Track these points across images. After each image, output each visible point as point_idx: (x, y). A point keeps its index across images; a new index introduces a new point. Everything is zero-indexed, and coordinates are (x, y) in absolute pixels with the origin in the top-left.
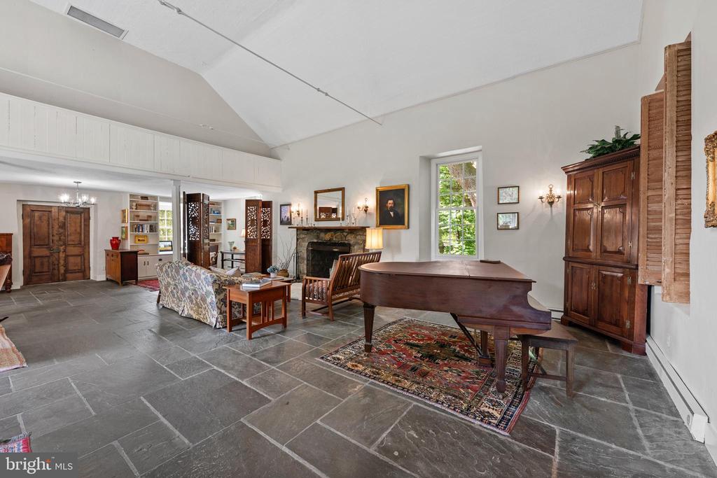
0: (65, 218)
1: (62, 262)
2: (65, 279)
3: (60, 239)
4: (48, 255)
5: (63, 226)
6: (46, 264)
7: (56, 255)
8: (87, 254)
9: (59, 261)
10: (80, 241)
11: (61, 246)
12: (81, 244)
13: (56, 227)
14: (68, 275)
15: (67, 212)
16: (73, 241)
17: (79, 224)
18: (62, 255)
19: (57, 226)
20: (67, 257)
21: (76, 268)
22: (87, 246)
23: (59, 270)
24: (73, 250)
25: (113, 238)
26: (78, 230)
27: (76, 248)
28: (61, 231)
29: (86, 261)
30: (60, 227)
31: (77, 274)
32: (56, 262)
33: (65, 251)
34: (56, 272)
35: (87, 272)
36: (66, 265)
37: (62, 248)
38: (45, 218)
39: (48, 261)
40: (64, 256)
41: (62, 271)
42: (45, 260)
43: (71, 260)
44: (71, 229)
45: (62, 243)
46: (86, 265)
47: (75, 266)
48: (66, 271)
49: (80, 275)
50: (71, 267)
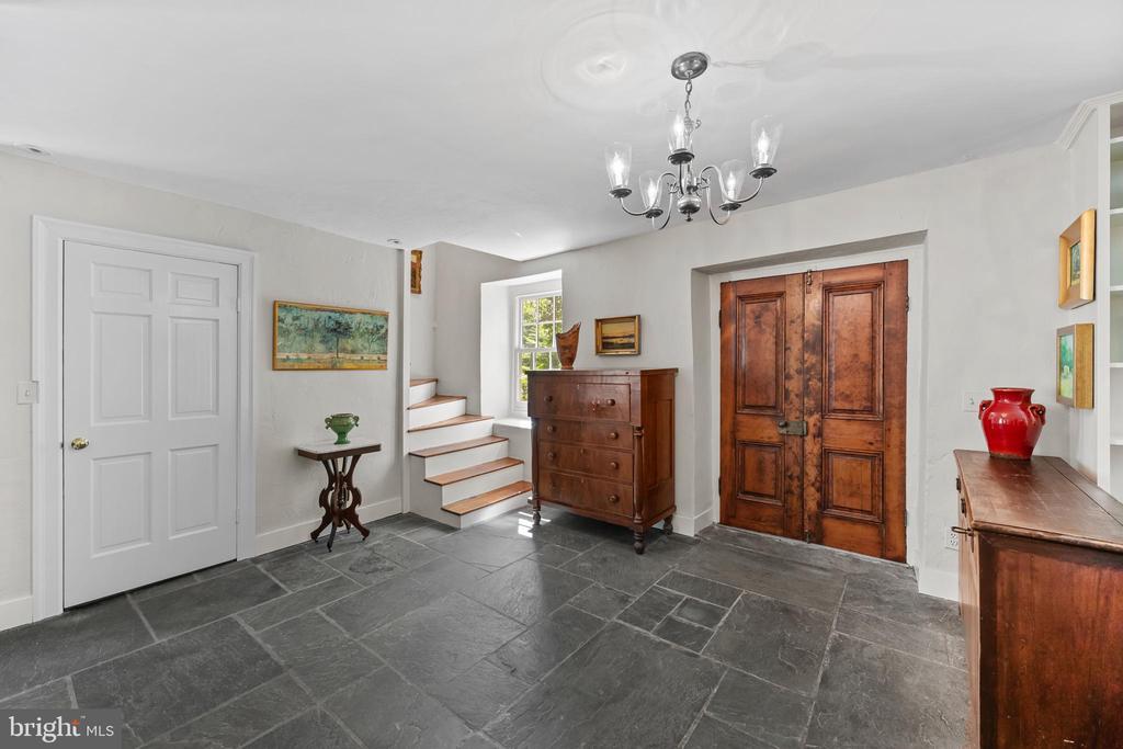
0: (825, 313)
1: (812, 472)
2: (819, 537)
3: (806, 387)
4: (775, 440)
5: (819, 342)
6: (770, 468)
7: (794, 444)
8: (895, 451)
9: (802, 466)
10: (871, 399)
11: (811, 414)
12: (871, 410)
13: (796, 346)
14: (830, 524)
15: (828, 290)
16: (847, 398)
17: (868, 330)
18: (812, 447)
19: (800, 345)
20: (825, 454)
21: (854, 503)
22: (895, 423)
23: (801, 497)
24: (847, 433)
25: (998, 393)
26: (865, 357)
27: (855, 427)
28: (811, 359)
29: (892, 486)
30: (806, 346)
31: (859, 529)
32: (796, 470)
33: (819, 434)
34: (794, 502)
35: (895, 529)
36: (823, 484)
37: (813, 420)
38: (769, 318)
39: (775, 462)
40: (816, 450)
41: (812, 505)
42: (769, 456)
43: (839, 466)
44: (840, 353)
45: (809, 403)
46: (893, 497)
47: (851, 495)
48: (824, 504)
49: (868, 534)
50: (837, 495)
